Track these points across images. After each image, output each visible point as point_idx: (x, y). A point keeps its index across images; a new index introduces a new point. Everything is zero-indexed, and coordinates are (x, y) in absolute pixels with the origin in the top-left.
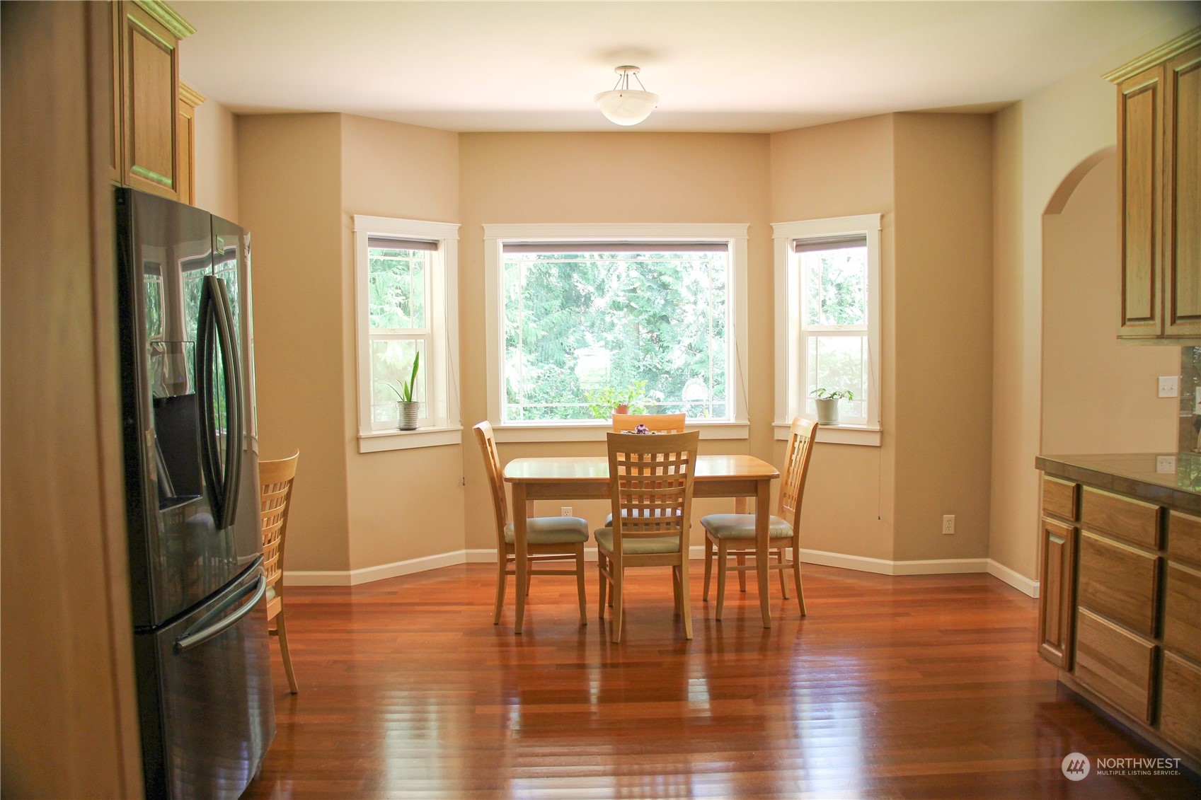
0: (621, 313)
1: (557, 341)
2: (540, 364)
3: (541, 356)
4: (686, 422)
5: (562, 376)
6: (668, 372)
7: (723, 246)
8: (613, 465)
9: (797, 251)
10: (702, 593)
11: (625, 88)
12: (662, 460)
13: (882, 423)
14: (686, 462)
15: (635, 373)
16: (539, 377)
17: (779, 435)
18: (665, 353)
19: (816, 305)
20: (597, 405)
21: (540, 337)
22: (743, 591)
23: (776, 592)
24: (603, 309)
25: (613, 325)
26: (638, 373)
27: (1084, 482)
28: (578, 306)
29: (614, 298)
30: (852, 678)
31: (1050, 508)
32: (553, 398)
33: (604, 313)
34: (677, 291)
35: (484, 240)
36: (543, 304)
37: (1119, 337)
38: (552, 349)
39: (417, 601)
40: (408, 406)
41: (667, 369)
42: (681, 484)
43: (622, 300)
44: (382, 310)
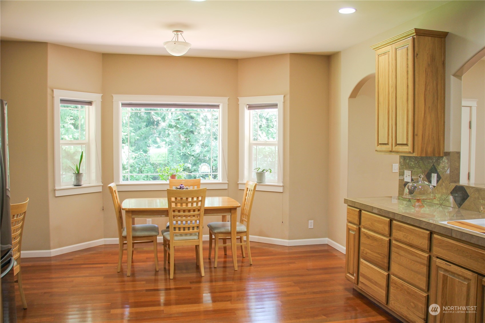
0: (173, 129)
1: (144, 141)
2: (136, 151)
3: (137, 148)
4: (201, 182)
5: (146, 157)
6: (193, 156)
7: (217, 106)
8: (170, 202)
9: (248, 109)
10: (208, 256)
11: (177, 40)
12: (191, 200)
13: (283, 182)
14: (201, 201)
15: (179, 156)
16: (136, 157)
17: (240, 187)
18: (192, 147)
19: (257, 127)
20: (162, 175)
21: (136, 139)
22: (226, 254)
23: (239, 254)
24: (164, 127)
25: (169, 134)
26: (180, 156)
27: (362, 209)
28: (153, 125)
29: (170, 123)
30: (271, 291)
31: (350, 219)
32: (142, 167)
33: (165, 129)
34: (197, 120)
35: (113, 102)
36: (138, 125)
37: (376, 151)
38: (142, 145)
39: (82, 263)
40: (78, 175)
41: (193, 154)
42: (199, 210)
43: (173, 124)
44: (64, 126)
